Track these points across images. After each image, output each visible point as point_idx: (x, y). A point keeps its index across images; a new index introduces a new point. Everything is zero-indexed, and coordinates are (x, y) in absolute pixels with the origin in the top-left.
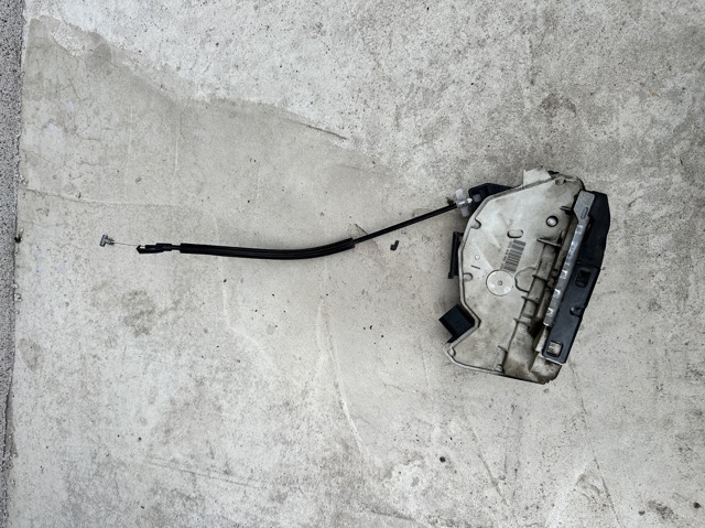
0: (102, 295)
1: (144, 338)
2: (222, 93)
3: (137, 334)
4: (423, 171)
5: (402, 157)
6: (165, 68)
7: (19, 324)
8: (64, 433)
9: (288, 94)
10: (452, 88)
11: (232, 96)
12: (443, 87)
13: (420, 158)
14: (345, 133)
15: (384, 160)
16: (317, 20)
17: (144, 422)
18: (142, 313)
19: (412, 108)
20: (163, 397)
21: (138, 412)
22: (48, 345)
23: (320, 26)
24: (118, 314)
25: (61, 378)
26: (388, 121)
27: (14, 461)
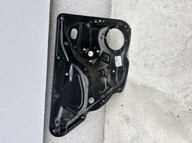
0: (121, 115)
1: (128, 124)
2: (143, 84)
3: (127, 123)
4: (184, 103)
5: (179, 100)
6: (132, 78)
7: (106, 116)
8: (113, 137)
9: (156, 86)
10: (189, 89)
11: (145, 85)
12: (188, 89)
13: (183, 101)
14: (167, 94)
15: (175, 100)
16: (161, 74)
17: (128, 139)
18: (128, 119)
19: (181, 92)
20: (131, 135)
21: (127, 136)
22: (111, 121)
23: (162, 75)
24: (123, 118)
25: (113, 127)
26: (176, 93)
27: (104, 140)
